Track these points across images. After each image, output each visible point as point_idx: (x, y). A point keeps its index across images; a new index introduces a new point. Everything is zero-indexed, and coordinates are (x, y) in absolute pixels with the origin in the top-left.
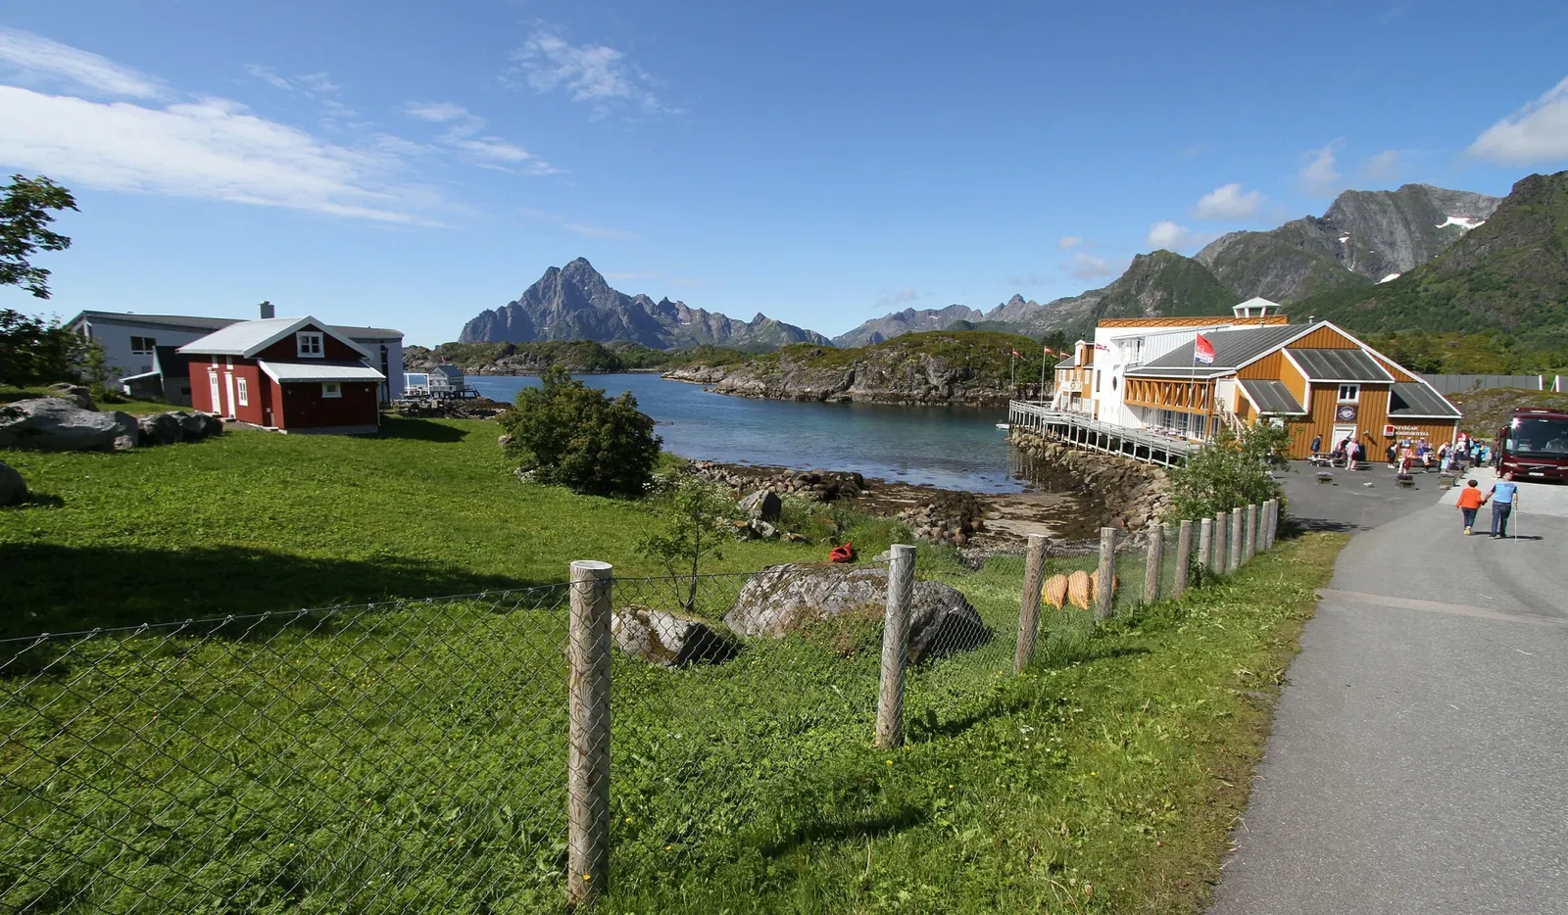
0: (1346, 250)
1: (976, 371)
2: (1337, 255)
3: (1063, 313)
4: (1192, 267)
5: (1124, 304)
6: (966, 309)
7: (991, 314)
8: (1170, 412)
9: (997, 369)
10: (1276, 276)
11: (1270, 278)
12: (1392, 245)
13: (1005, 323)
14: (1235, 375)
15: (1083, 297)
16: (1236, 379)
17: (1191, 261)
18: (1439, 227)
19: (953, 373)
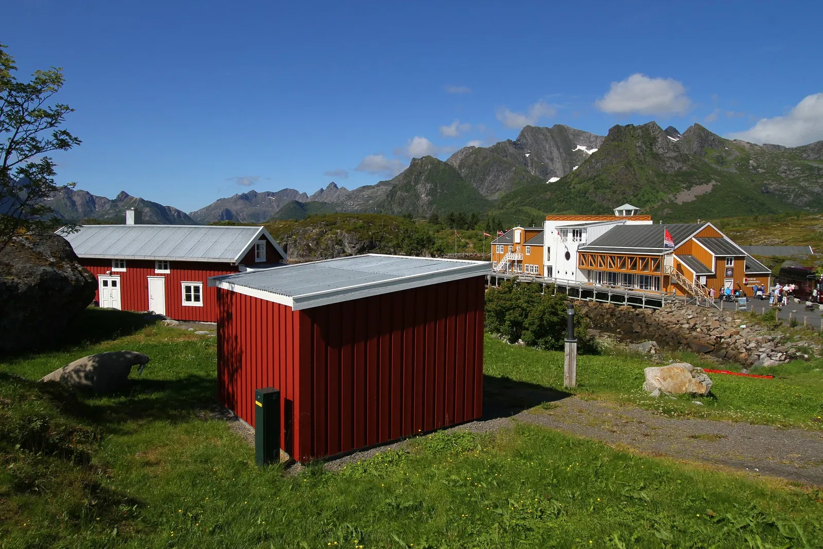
0: (529, 161)
2: (525, 164)
3: (366, 196)
5: (407, 191)
6: (296, 192)
7: (315, 196)
10: (495, 176)
11: (491, 177)
12: (552, 160)
13: (325, 203)
15: (378, 185)
17: (446, 164)
18: (574, 151)
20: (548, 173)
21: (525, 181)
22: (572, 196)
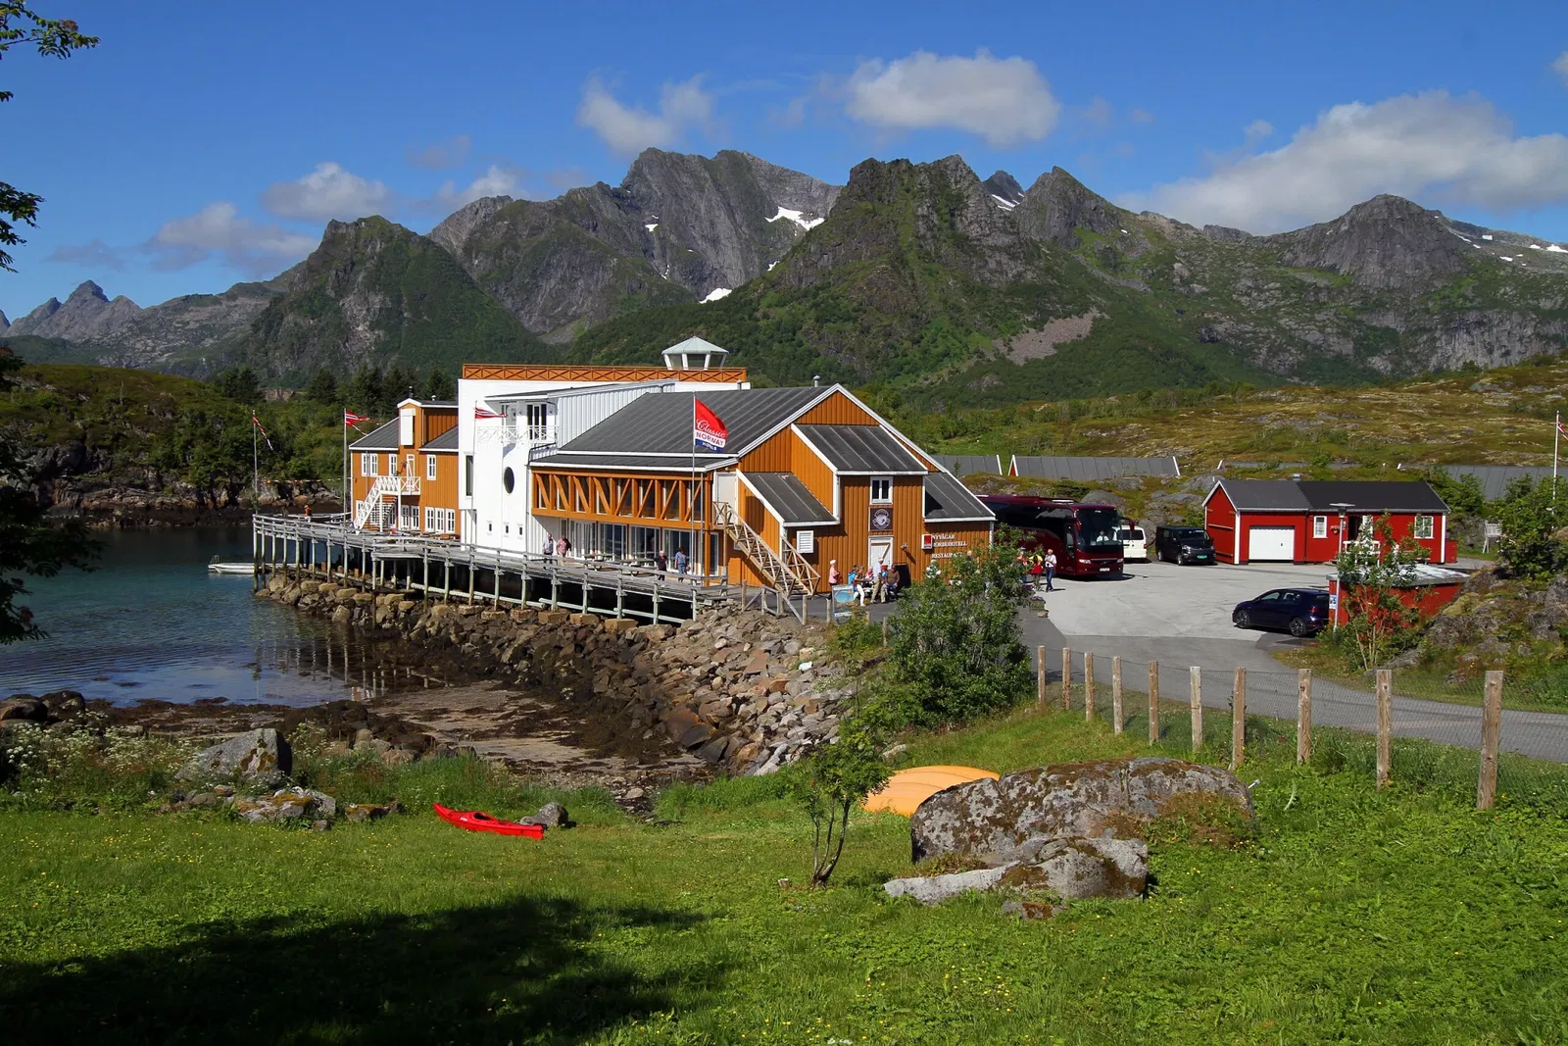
0: (656, 244)
1: (102, 454)
2: (645, 251)
3: (192, 326)
4: (430, 252)
5: (314, 314)
7: (30, 321)
8: (618, 528)
9: (147, 447)
10: (563, 280)
11: (553, 282)
12: (715, 242)
13: (64, 342)
14: (735, 465)
15: (231, 295)
16: (738, 472)
17: (426, 242)
18: (770, 220)
19: (48, 457)
20: (704, 278)
21: (643, 295)
22: (762, 337)
